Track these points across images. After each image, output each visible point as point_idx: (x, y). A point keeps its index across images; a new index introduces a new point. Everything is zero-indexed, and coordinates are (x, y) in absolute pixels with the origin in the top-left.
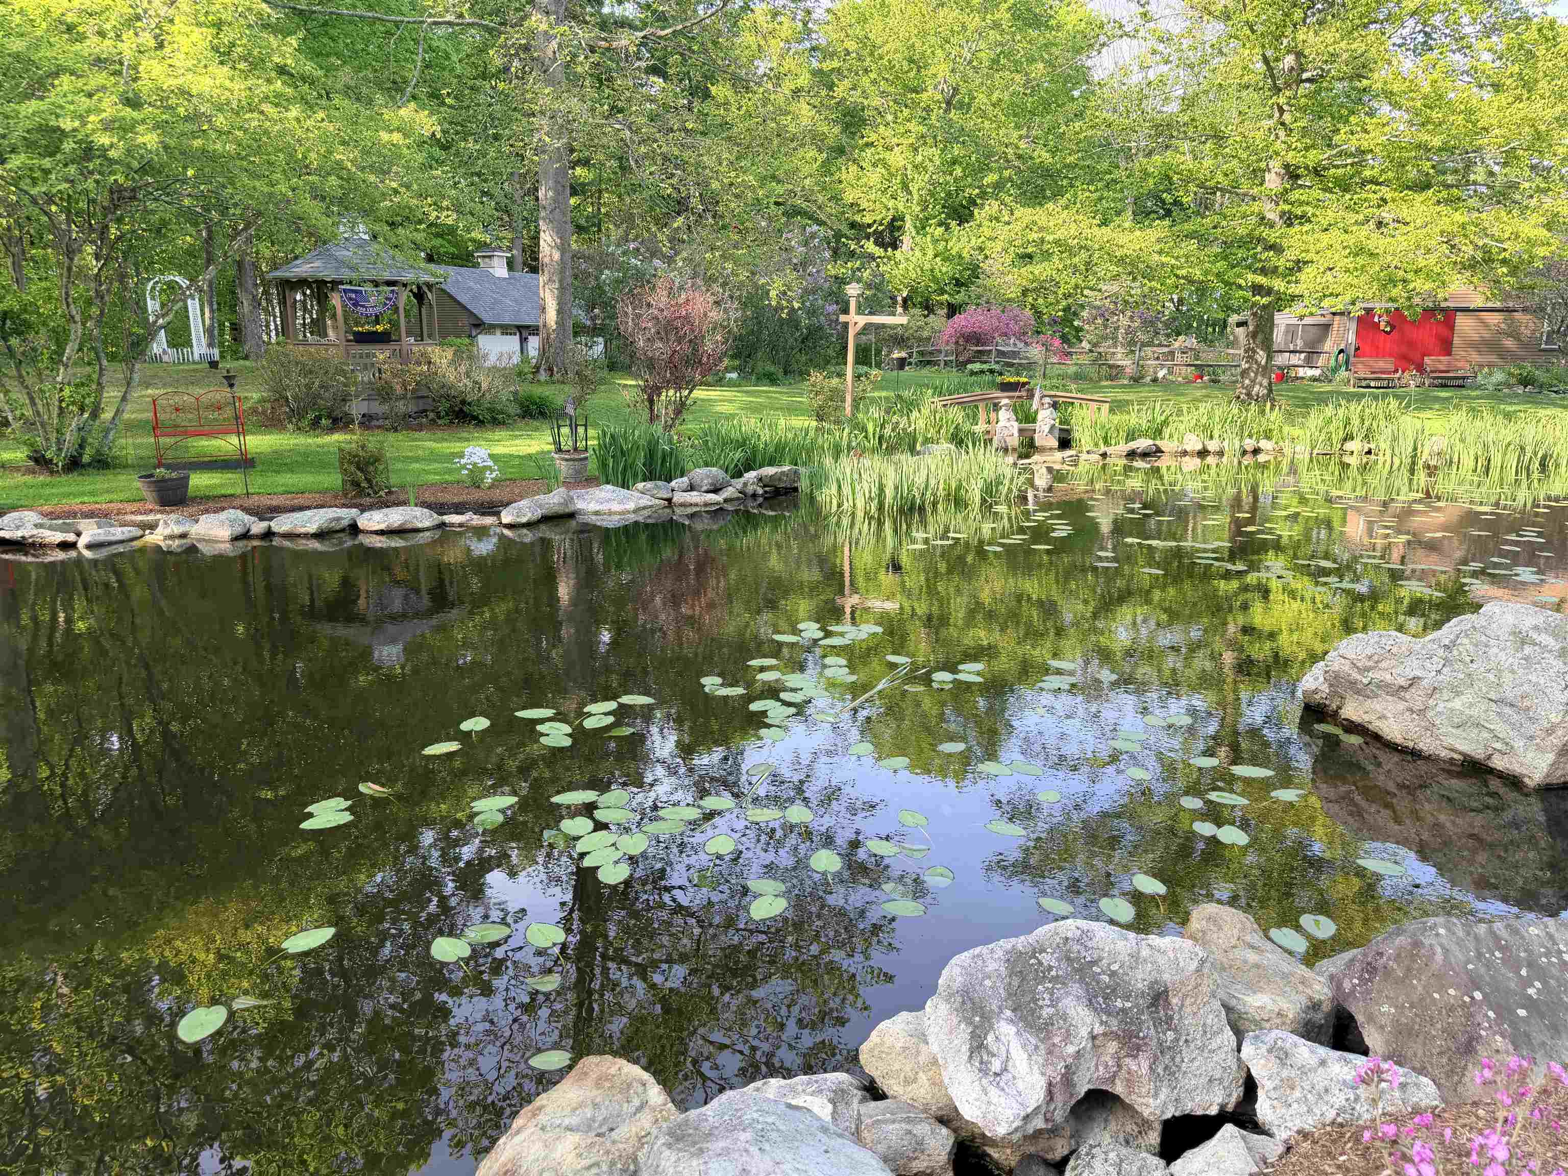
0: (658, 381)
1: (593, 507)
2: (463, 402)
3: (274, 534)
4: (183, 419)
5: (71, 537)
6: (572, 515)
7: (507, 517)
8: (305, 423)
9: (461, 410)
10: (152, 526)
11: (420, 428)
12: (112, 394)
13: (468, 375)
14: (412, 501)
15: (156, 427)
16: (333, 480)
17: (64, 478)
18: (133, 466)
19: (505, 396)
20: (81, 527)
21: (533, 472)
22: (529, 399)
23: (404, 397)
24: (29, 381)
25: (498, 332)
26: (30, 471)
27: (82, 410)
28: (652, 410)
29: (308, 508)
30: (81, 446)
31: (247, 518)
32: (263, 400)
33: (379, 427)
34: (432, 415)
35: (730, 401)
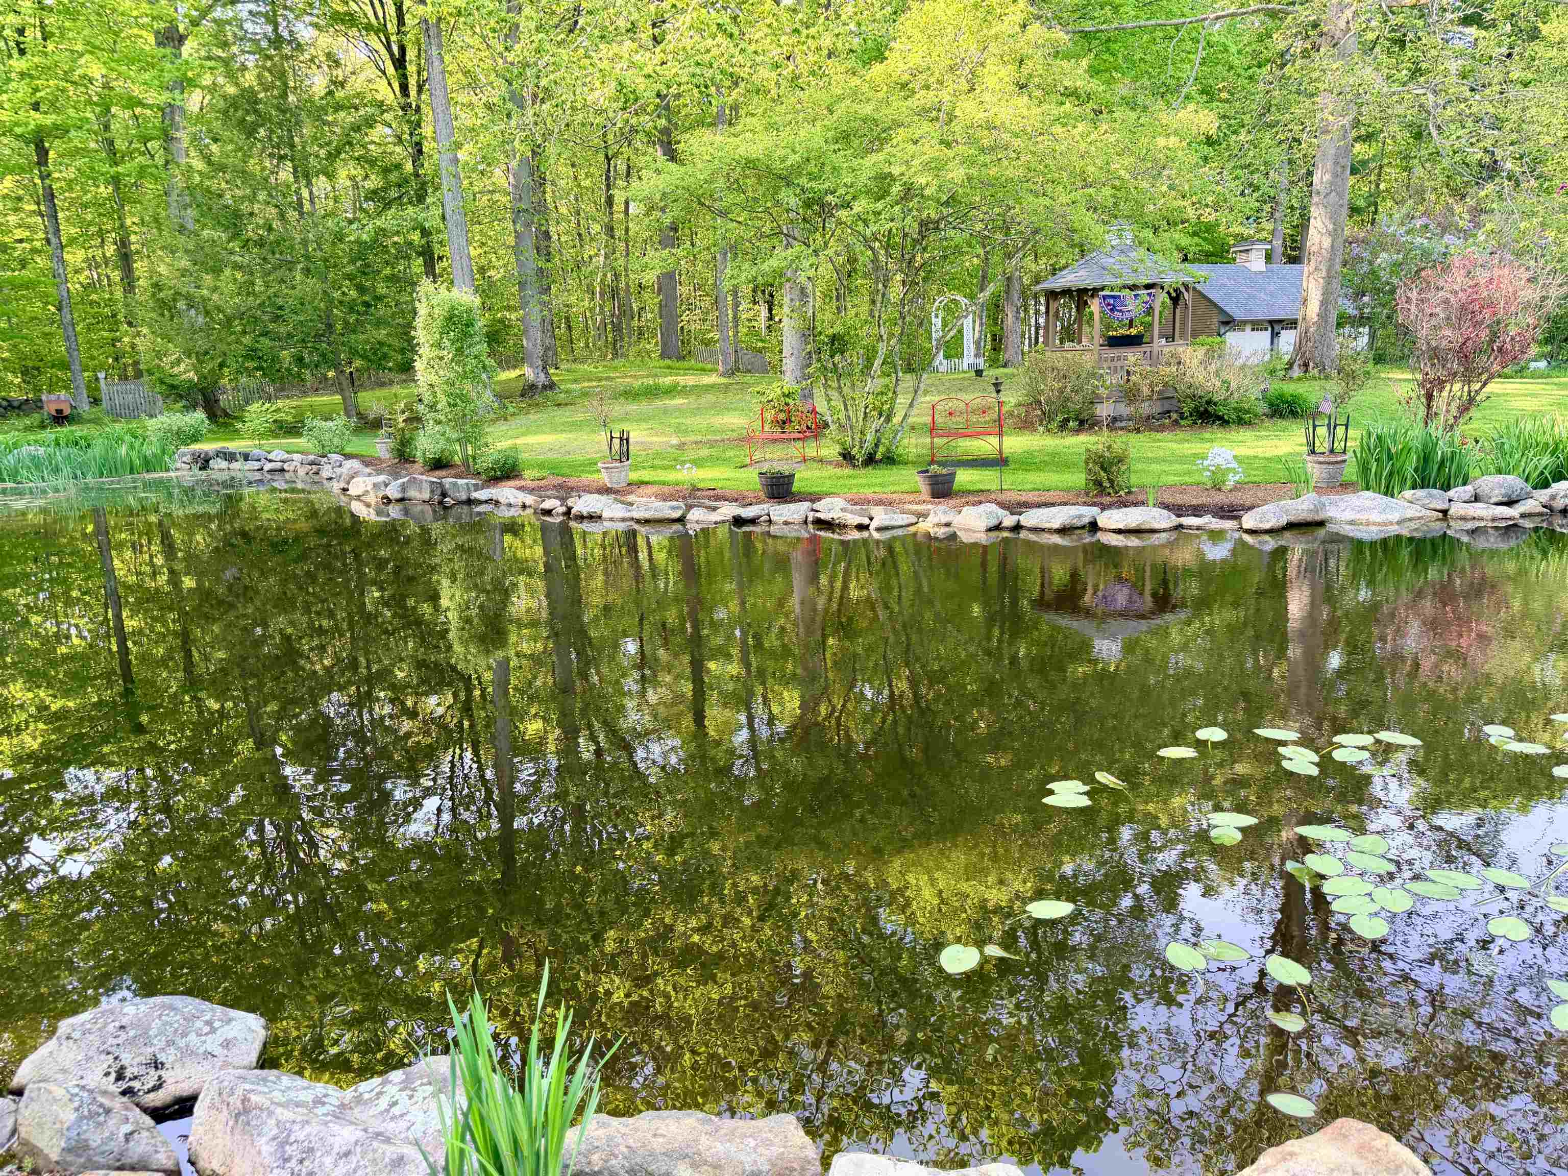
0: (1442, 373)
1: (1349, 515)
2: (1209, 402)
3: (1022, 527)
4: (957, 422)
5: (866, 521)
6: (1321, 524)
7: (1249, 521)
8: (1054, 425)
9: (1206, 410)
10: (923, 515)
11: (1162, 429)
12: (902, 401)
13: (1217, 374)
14: (1151, 503)
15: (933, 430)
16: (1078, 479)
17: (863, 471)
18: (914, 463)
19: (1254, 393)
20: (873, 513)
21: (1283, 475)
22: (1281, 397)
23: (1150, 398)
24: (846, 390)
25: (1248, 328)
26: (839, 465)
27: (881, 415)
28: (1429, 407)
29: (1053, 505)
30: (877, 445)
31: (1001, 512)
32: (1019, 405)
33: (1122, 429)
34: (1174, 416)
35: (1535, 396)
